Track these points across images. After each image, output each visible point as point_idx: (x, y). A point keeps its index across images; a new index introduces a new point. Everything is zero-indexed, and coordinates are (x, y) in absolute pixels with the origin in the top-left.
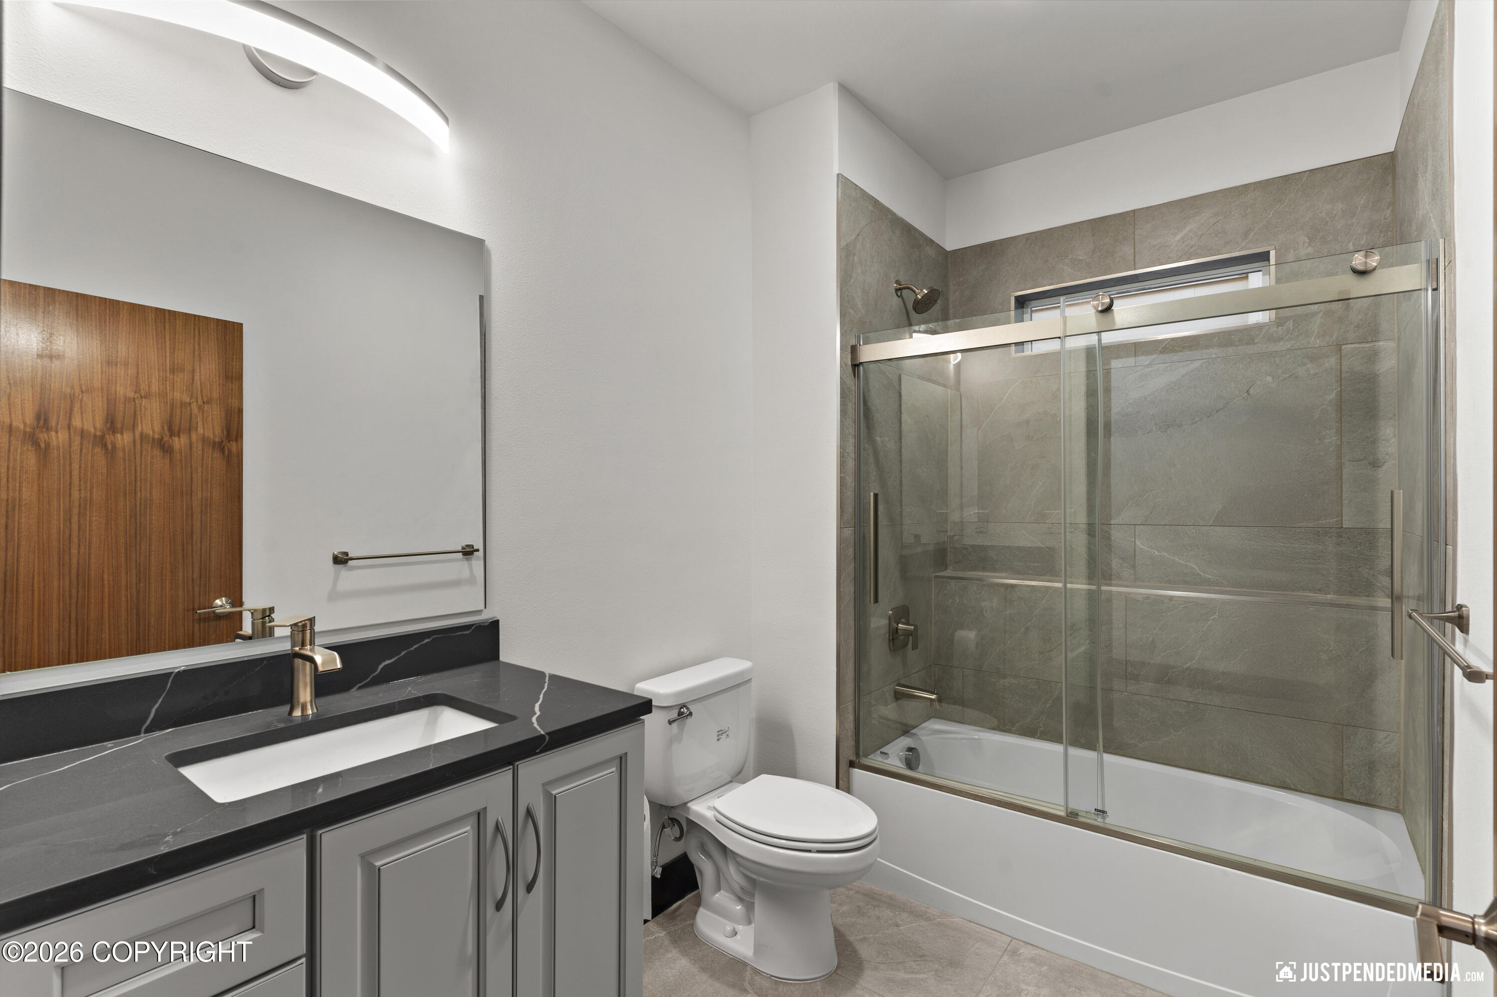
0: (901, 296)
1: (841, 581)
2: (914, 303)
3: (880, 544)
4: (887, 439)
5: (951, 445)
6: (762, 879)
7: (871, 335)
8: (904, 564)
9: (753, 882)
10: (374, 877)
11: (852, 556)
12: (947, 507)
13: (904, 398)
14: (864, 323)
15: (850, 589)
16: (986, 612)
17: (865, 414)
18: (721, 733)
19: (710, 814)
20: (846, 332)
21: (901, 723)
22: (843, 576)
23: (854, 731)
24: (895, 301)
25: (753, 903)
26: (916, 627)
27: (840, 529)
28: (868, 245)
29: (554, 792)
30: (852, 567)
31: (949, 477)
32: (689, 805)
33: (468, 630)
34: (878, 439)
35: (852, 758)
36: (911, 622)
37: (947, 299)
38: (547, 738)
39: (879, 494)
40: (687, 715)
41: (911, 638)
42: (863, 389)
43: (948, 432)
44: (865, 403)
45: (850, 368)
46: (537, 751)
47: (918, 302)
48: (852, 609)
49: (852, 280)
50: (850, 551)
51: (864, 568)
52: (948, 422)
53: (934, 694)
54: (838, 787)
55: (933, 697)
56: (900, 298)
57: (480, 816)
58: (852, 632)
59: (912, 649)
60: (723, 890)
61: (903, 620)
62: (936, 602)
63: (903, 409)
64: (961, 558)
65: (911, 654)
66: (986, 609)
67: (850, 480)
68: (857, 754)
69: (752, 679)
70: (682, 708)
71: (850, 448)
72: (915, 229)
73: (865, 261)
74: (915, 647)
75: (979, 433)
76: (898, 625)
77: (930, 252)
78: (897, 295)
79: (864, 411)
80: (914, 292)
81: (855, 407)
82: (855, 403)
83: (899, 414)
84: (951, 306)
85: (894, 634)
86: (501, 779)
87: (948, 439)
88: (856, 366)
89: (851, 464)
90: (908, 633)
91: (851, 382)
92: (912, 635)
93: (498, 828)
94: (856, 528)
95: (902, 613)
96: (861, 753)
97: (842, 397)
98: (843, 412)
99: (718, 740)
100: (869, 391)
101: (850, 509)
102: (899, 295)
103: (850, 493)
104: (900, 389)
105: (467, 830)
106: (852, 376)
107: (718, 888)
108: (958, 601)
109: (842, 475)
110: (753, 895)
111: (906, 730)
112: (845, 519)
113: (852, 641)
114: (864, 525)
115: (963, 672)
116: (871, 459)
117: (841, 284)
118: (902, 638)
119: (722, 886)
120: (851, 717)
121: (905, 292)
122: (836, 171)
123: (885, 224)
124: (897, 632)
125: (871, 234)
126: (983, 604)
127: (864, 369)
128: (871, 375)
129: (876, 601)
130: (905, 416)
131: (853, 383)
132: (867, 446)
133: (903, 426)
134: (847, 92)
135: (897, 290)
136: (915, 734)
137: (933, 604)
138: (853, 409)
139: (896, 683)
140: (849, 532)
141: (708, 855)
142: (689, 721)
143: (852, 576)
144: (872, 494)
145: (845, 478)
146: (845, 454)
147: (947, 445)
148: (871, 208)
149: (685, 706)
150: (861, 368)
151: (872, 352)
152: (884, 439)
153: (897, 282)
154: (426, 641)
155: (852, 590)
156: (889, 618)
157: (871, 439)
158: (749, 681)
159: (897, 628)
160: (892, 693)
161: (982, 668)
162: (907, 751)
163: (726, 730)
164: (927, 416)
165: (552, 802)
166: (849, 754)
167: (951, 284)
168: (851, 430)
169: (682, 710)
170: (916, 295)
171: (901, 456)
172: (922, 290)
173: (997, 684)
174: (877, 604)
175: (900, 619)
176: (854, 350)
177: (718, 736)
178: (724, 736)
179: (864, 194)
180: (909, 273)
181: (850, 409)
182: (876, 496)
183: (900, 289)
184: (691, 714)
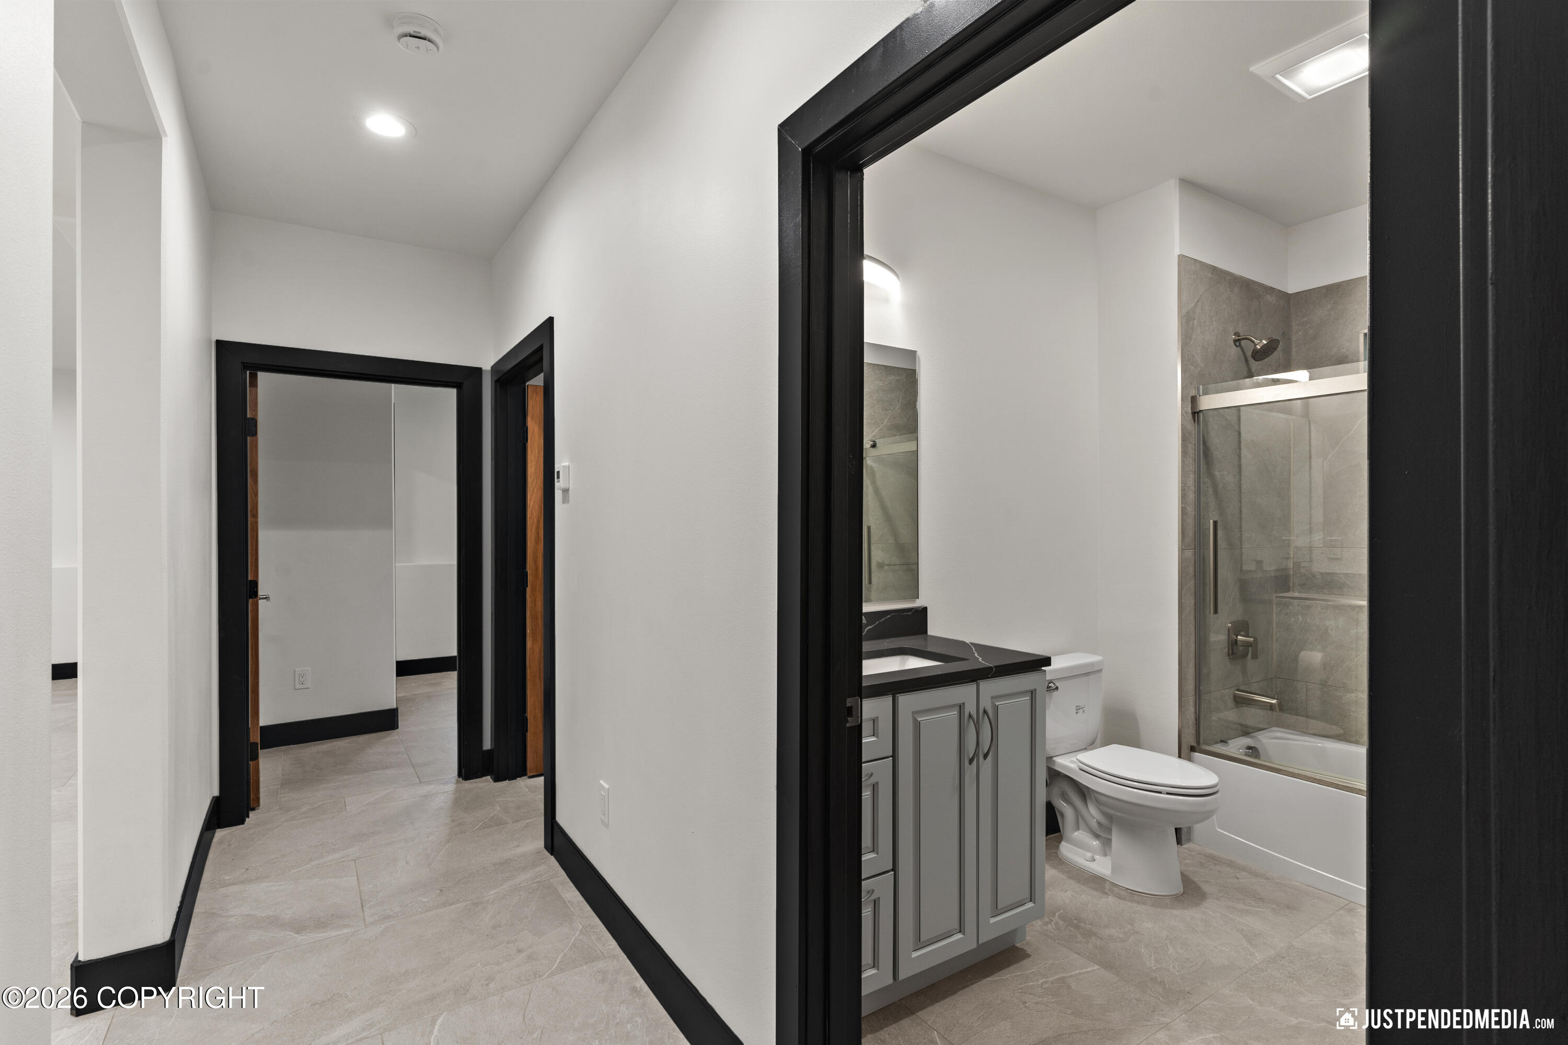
0: (1240, 346)
1: (1183, 593)
2: (1253, 352)
3: (1220, 564)
4: (1225, 473)
5: (1294, 475)
6: (1119, 814)
7: (1211, 386)
8: (1243, 585)
9: (1109, 817)
10: (917, 725)
11: (1193, 574)
12: (1290, 532)
13: (1243, 435)
14: (1203, 375)
15: (1190, 602)
16: (1331, 630)
17: (1204, 453)
18: (1078, 708)
19: (1073, 766)
20: (1186, 386)
21: (1241, 725)
22: (1185, 590)
23: (1195, 722)
24: (1234, 351)
25: (1110, 840)
26: (1255, 639)
27: (1182, 550)
28: (1207, 308)
29: (997, 704)
30: (1192, 582)
31: (1292, 505)
32: (1054, 759)
33: (910, 612)
34: (1217, 473)
35: (1193, 744)
36: (1250, 635)
37: (1290, 339)
38: (994, 669)
39: (1218, 521)
40: (1055, 689)
41: (1250, 648)
42: (1203, 431)
43: (1290, 463)
44: (1205, 443)
45: (1190, 415)
46: (990, 676)
47: (1257, 353)
48: (1192, 618)
49: (1192, 341)
50: (1191, 570)
51: (1204, 584)
52: (1290, 454)
53: (1275, 699)
54: (1180, 757)
55: (1273, 702)
56: (1239, 348)
57: (961, 707)
58: (1193, 637)
59: (1252, 659)
60: (1082, 830)
61: (1242, 633)
62: (1277, 621)
63: (1242, 446)
64: (1305, 581)
65: (1251, 664)
66: (1332, 628)
67: (1191, 510)
68: (1198, 742)
69: (1103, 670)
70: (1049, 683)
71: (1191, 482)
72: (1254, 282)
73: (1205, 322)
74: (1255, 656)
75: (1324, 464)
76: (1237, 637)
77: (1270, 298)
78: (1236, 345)
79: (1203, 450)
80: (1253, 342)
81: (1195, 448)
82: (1195, 444)
83: (1238, 450)
84: (1294, 345)
85: (1233, 644)
86: (969, 689)
87: (1290, 470)
88: (1196, 414)
89: (1191, 496)
90: (1247, 645)
91: (1191, 426)
92: (1251, 646)
93: (970, 716)
94: (1196, 550)
95: (1241, 627)
96: (1201, 741)
97: (1183, 441)
98: (1184, 453)
99: (1077, 713)
100: (1208, 432)
101: (1190, 533)
102: (1237, 344)
103: (1190, 521)
104: (1240, 428)
105: (955, 713)
106: (1192, 421)
107: (1078, 828)
108: (1301, 620)
109: (1183, 506)
110: (1109, 830)
111: (1246, 732)
112: (1186, 542)
113: (1193, 646)
114: (1204, 548)
115: (1307, 686)
116: (1210, 491)
117: (1182, 346)
118: (1241, 648)
119: (1080, 827)
120: (1191, 709)
121: (1243, 342)
122: (1177, 252)
123: (1224, 286)
124: (1237, 643)
125: (1210, 297)
126: (1328, 623)
127: (1203, 415)
128: (1210, 419)
129: (1216, 612)
130: (1244, 452)
131: (1193, 428)
132: (1206, 480)
133: (1243, 460)
134: (1190, 185)
135: (1235, 341)
136: (1255, 737)
137: (1274, 622)
138: (1193, 450)
139: (1236, 688)
140: (1189, 553)
141: (1068, 801)
142: (1055, 693)
143: (1193, 590)
144: (1211, 521)
145: (1186, 508)
146: (1186, 488)
147: (1290, 475)
148: (1209, 275)
149: (1052, 682)
150: (1201, 415)
151: (1209, 402)
152: (1224, 474)
153: (1236, 334)
154: (889, 616)
155: (1192, 602)
156: (1229, 630)
157: (1211, 475)
158: (1100, 671)
159: (1236, 640)
160: (1232, 696)
161: (1327, 682)
162: (1246, 749)
163: (1083, 706)
164: (1267, 450)
165: (996, 708)
166: (1190, 740)
167: (1293, 324)
168: (1192, 467)
169: (1050, 685)
170: (1255, 345)
171: (1240, 488)
172: (1261, 341)
173: (1344, 698)
174: (1216, 615)
175: (1240, 631)
176: (1194, 400)
177: (1076, 710)
178: (1081, 711)
179: (1202, 264)
180: (1247, 323)
181: (1191, 450)
182: (1215, 523)
183: (1239, 340)
184: (1057, 688)
